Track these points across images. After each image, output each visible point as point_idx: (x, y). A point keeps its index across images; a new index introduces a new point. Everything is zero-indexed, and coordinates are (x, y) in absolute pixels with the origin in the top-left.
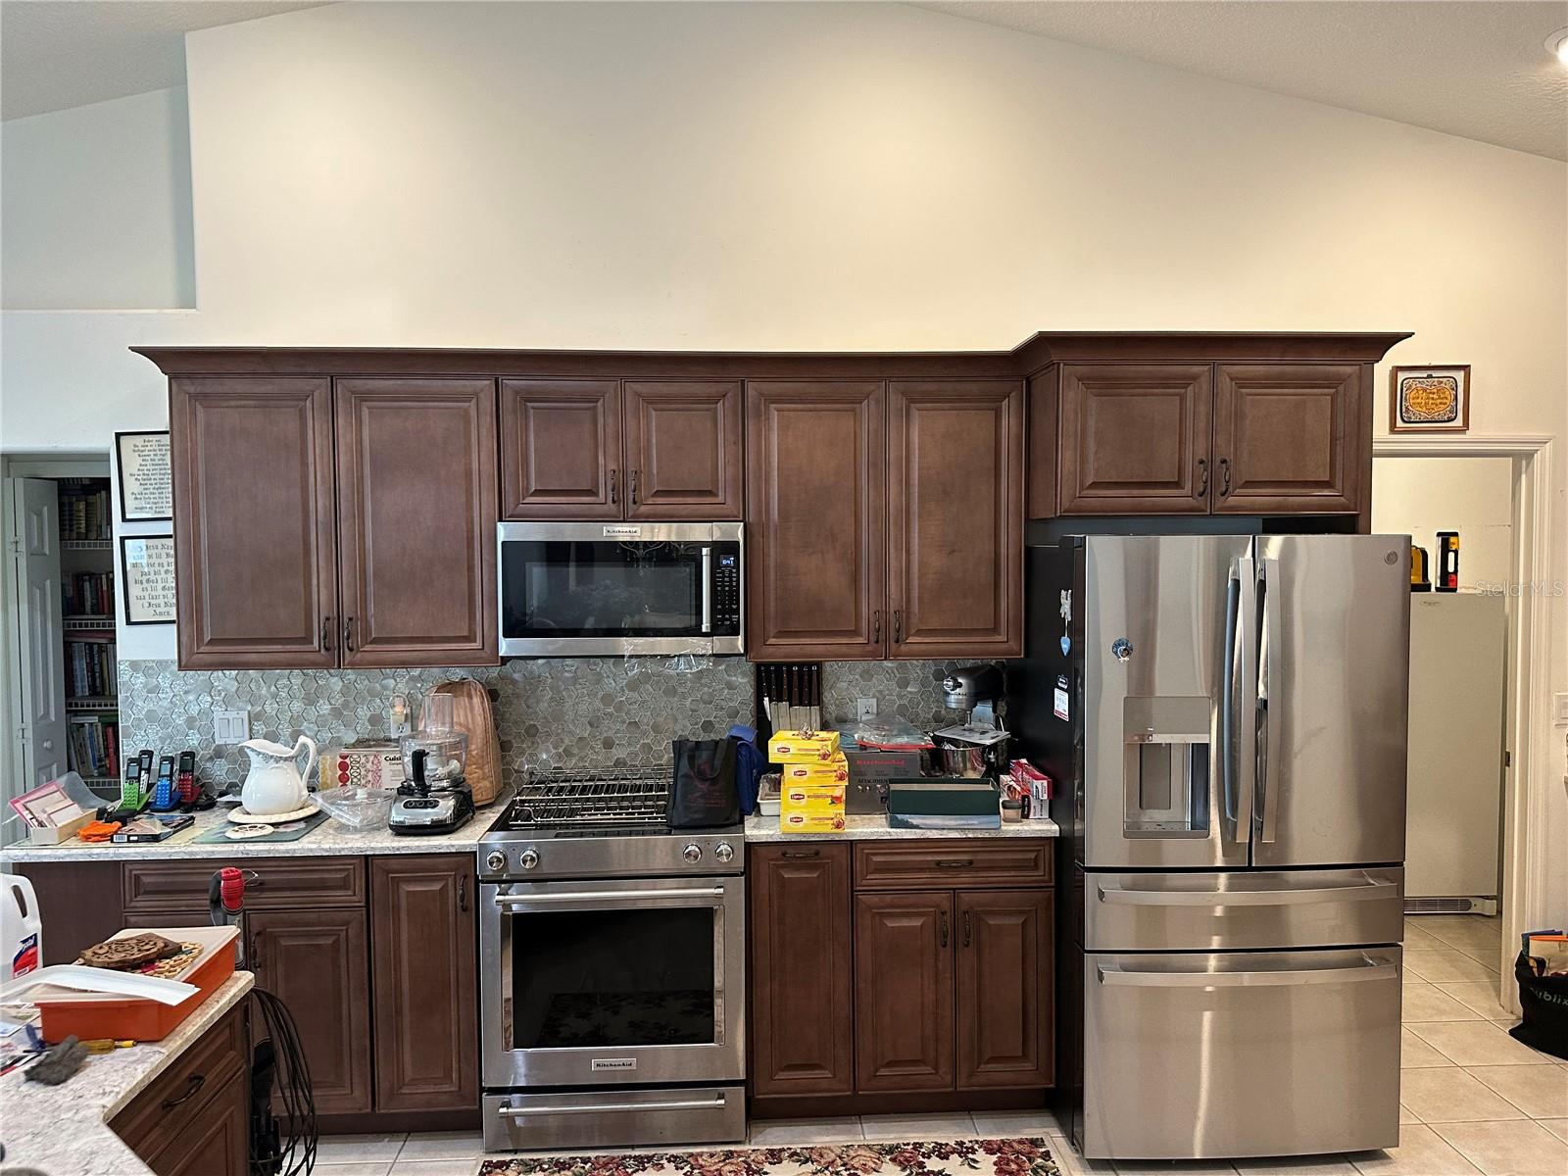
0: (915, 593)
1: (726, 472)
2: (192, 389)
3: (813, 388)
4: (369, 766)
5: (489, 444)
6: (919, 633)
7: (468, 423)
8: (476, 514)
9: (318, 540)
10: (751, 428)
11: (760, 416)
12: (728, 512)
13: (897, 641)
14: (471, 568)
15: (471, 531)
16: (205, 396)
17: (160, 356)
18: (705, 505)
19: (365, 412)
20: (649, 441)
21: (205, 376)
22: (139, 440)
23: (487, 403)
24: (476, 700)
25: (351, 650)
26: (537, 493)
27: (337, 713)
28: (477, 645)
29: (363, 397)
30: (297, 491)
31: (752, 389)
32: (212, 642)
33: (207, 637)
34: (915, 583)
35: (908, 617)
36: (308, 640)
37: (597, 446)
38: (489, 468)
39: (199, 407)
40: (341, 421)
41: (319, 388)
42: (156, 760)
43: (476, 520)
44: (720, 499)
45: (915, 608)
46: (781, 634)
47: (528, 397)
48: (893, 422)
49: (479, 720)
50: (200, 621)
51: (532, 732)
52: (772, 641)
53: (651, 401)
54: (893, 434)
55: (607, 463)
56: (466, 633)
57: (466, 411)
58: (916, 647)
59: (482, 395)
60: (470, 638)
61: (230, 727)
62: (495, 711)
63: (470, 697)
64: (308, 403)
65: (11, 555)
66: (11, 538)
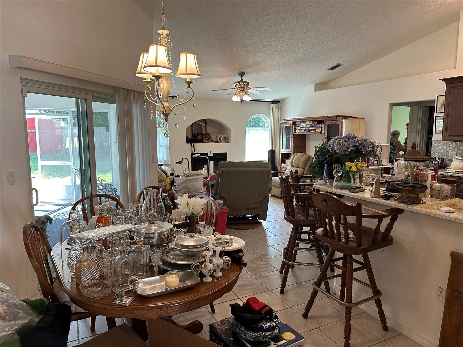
2: (451, 86)
16: (453, 87)
17: (444, 80)
22: (441, 97)
33: (448, 135)
39: (452, 90)
50: (447, 132)
65: (418, 122)
66: (419, 119)
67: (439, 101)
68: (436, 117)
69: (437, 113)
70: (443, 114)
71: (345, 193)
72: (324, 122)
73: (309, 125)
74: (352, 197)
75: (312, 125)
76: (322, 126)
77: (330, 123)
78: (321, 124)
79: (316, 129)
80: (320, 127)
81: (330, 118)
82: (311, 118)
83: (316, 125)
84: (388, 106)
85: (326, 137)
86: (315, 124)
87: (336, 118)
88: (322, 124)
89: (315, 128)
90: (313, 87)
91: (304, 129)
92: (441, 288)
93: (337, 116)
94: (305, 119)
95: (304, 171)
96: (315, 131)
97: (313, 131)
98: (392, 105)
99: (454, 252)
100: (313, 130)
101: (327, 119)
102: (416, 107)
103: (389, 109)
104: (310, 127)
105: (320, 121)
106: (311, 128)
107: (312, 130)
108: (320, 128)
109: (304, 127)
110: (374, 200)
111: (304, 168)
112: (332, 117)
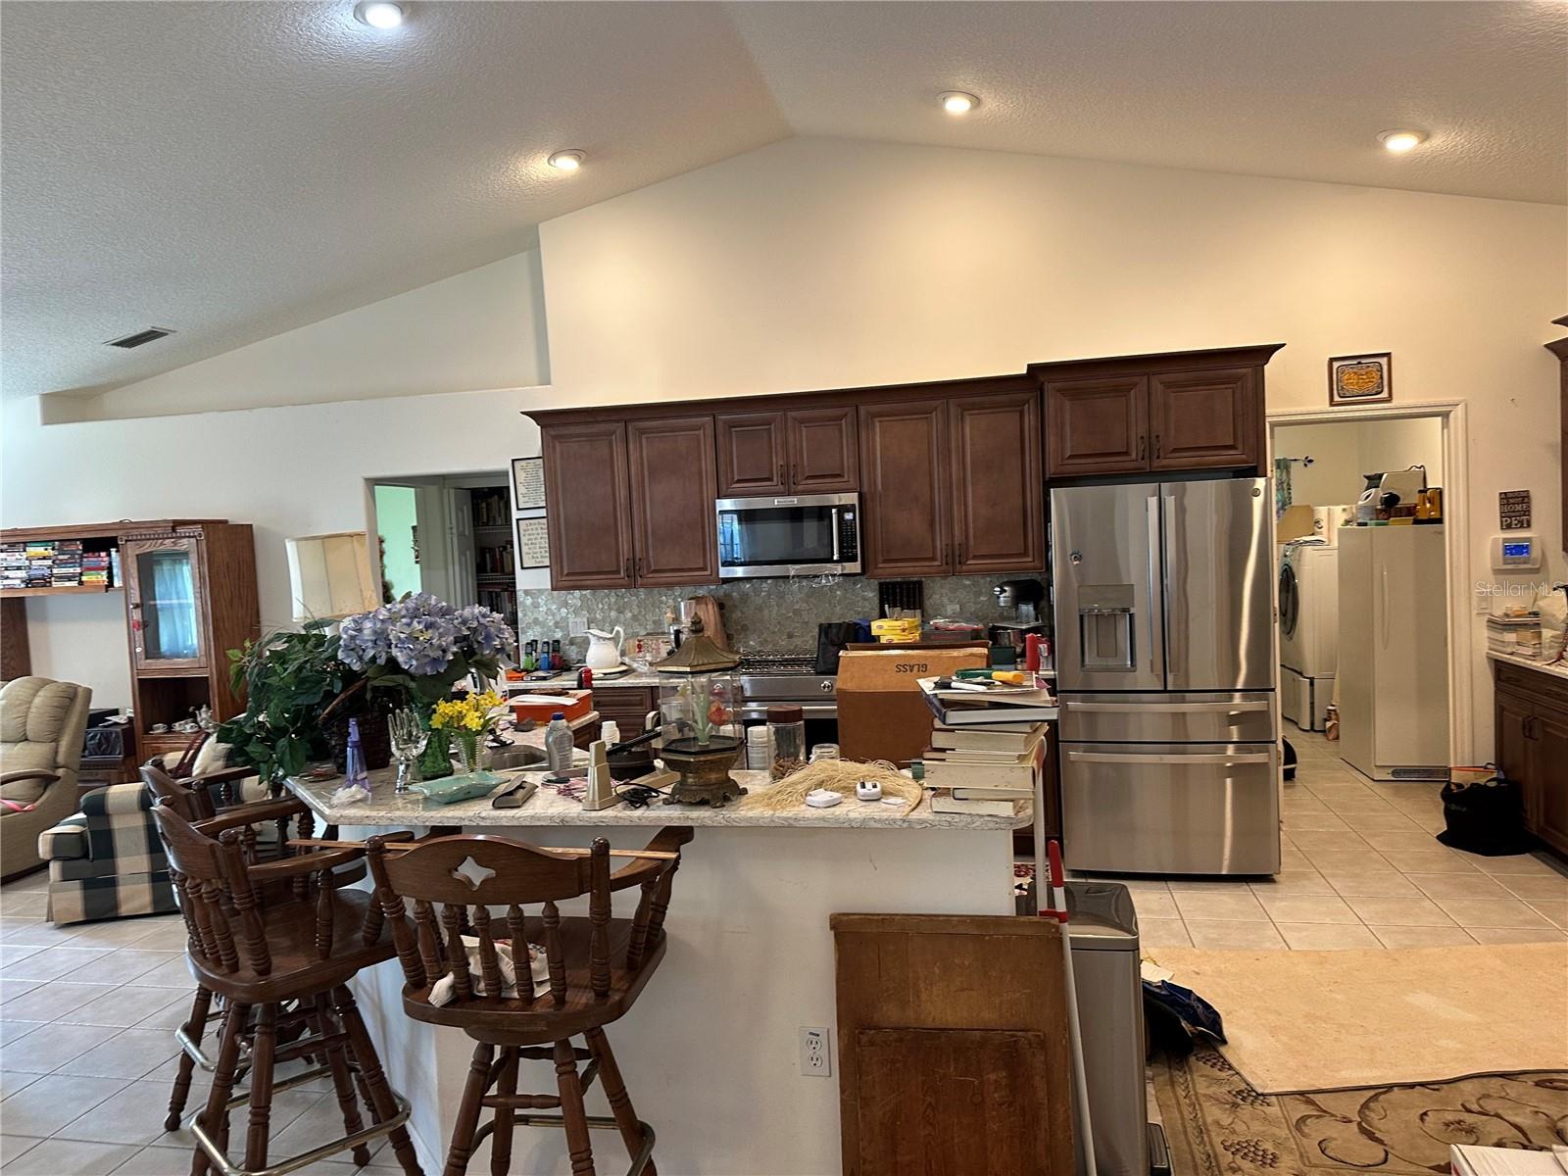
0: (971, 531)
1: (848, 461)
2: (552, 433)
3: (901, 406)
4: (653, 646)
5: (711, 454)
6: (975, 557)
7: (699, 441)
8: (705, 495)
9: (621, 515)
10: (863, 434)
11: (868, 426)
12: (849, 487)
13: (960, 563)
14: (703, 528)
15: (703, 505)
16: (561, 436)
17: (535, 416)
18: (836, 483)
19: (644, 441)
20: (802, 446)
21: (559, 425)
22: (523, 463)
23: (710, 432)
24: (710, 607)
25: (641, 576)
26: (739, 481)
27: (635, 618)
28: (708, 573)
29: (643, 432)
30: (609, 488)
31: (863, 410)
32: (568, 575)
33: (565, 572)
34: (971, 526)
35: (967, 548)
36: (618, 572)
37: (771, 452)
38: (711, 468)
39: (557, 444)
40: (631, 446)
41: (619, 428)
42: (539, 646)
43: (705, 499)
44: (845, 479)
45: (971, 541)
46: (886, 561)
47: (731, 425)
48: (953, 424)
49: (712, 618)
50: (561, 562)
51: (745, 628)
52: (881, 565)
53: (802, 421)
54: (953, 431)
55: (778, 461)
56: (701, 566)
57: (699, 436)
58: (972, 567)
59: (707, 426)
60: (704, 569)
61: (577, 627)
62: (722, 616)
63: (707, 605)
64: (614, 437)
65: (448, 536)
66: (448, 525)
67: (521, 476)
68: (518, 520)
69: (518, 509)
70: (543, 512)
71: (483, 814)
72: (116, 546)
73: (44, 558)
74: (516, 823)
75: (61, 557)
76: (110, 563)
77: (148, 547)
78: (103, 554)
79: (81, 574)
80: (103, 564)
81: (144, 531)
82: (52, 530)
83: (82, 557)
84: (361, 487)
85: (138, 600)
86: (73, 554)
87: (174, 529)
88: (109, 555)
89: (78, 570)
90: (33, 405)
91: (23, 574)
92: (813, 1034)
93: (174, 521)
94: (24, 532)
95: (56, 752)
96: (81, 583)
97: (68, 584)
98: (373, 482)
99: (839, 915)
100: (70, 579)
101: (135, 532)
102: (433, 490)
103: (365, 493)
104: (50, 567)
105: (98, 543)
106: (55, 571)
107: (61, 578)
108: (102, 569)
109: (19, 568)
110: (605, 817)
111: (56, 740)
112: (153, 525)
